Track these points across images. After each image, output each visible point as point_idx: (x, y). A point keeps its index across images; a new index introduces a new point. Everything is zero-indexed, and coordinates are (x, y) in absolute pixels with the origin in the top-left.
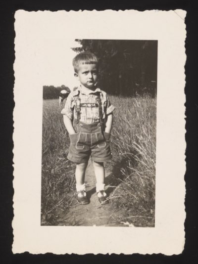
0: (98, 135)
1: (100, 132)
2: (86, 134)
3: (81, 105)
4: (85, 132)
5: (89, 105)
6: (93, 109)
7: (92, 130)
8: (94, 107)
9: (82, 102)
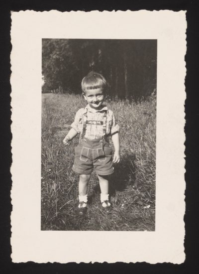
0: (99, 151)
1: (102, 148)
2: (89, 149)
3: (87, 122)
4: (87, 147)
5: (95, 123)
6: (98, 126)
7: (94, 146)
8: (99, 124)
9: (88, 119)
